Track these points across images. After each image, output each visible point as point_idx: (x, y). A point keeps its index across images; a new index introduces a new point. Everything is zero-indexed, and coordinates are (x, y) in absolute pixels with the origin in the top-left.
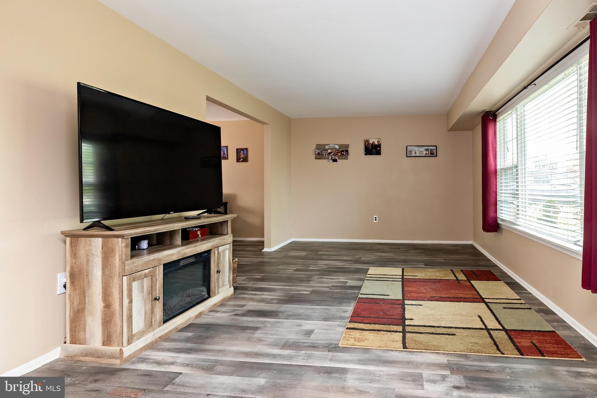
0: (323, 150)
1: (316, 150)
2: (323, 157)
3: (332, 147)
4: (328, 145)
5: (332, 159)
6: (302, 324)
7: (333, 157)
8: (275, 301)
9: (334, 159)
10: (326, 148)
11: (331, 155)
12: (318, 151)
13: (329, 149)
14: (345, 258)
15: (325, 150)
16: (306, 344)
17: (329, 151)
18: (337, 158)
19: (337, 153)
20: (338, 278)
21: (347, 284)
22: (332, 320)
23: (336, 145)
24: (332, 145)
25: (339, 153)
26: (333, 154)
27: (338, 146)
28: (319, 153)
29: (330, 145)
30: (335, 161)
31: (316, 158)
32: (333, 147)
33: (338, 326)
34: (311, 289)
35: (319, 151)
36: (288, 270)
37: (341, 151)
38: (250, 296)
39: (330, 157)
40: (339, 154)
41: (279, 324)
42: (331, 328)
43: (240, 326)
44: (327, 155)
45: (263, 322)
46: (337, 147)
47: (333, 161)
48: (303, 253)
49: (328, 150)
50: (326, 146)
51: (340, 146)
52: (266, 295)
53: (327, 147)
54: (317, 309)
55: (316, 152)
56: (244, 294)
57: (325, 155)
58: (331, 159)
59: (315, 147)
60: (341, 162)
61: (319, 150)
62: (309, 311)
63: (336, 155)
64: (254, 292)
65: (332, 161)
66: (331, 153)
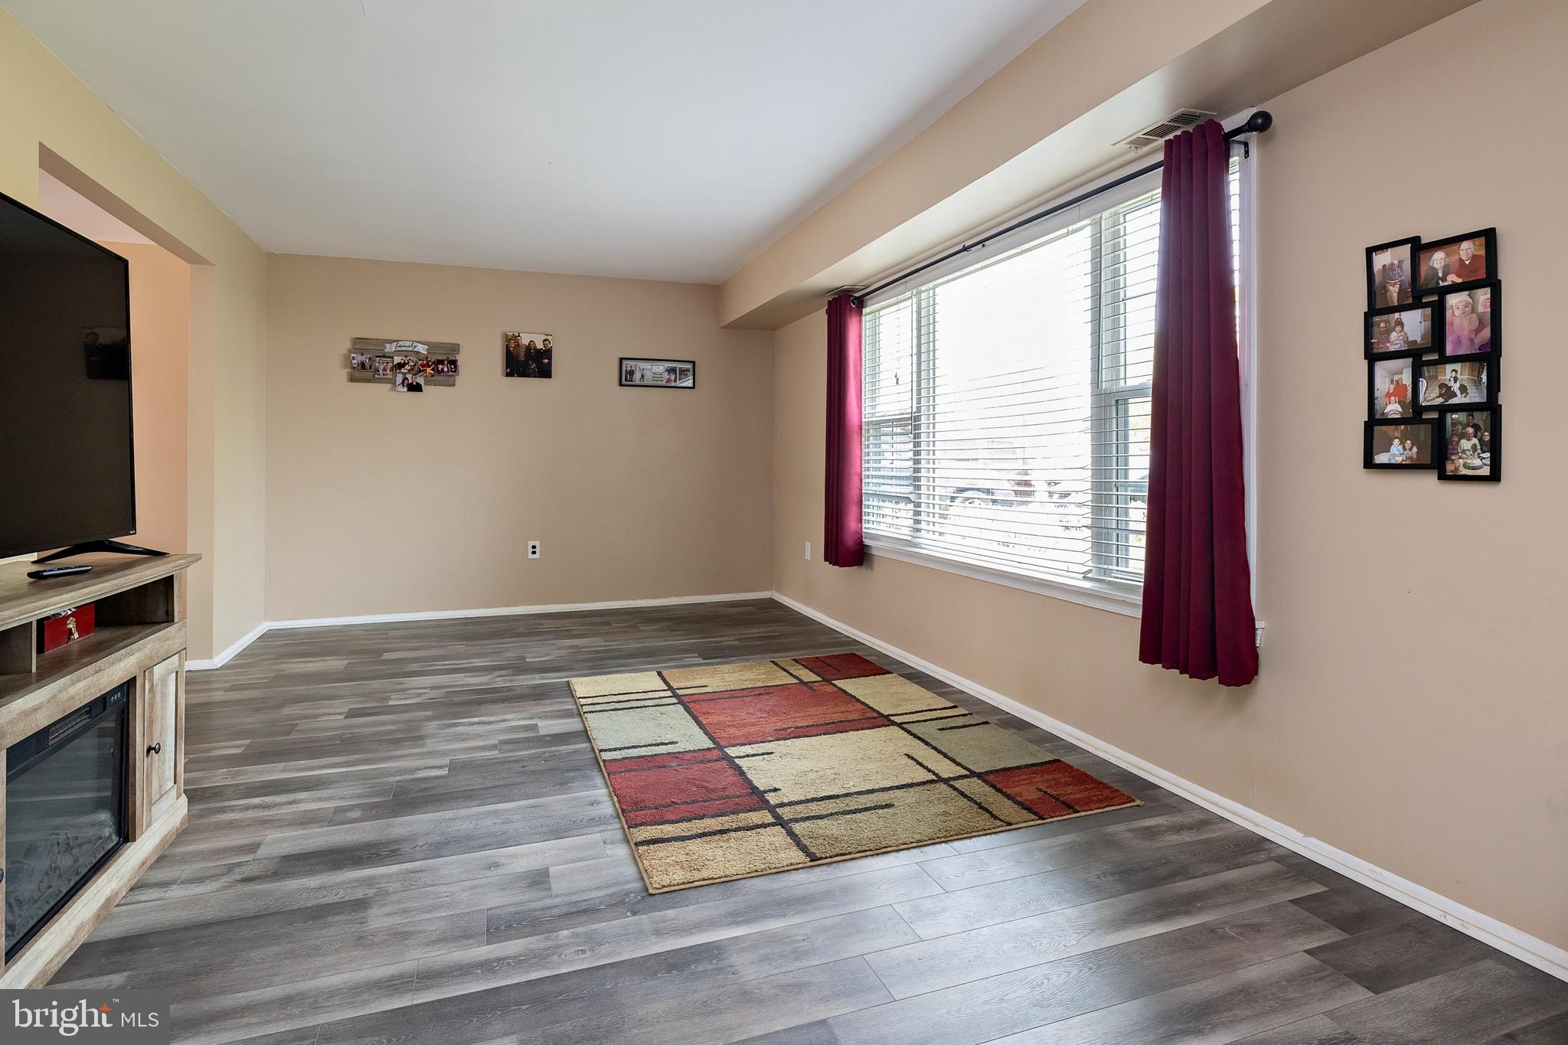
0: (377, 357)
1: (353, 355)
2: (376, 376)
3: (406, 349)
4: (396, 341)
5: (406, 382)
6: (496, 860)
7: (409, 376)
8: (356, 814)
9: (412, 383)
10: (386, 350)
11: (403, 370)
12: (359, 358)
13: (398, 353)
14: (478, 662)
15: (384, 356)
16: (556, 912)
17: (397, 360)
18: (420, 380)
19: (422, 366)
20: (501, 718)
21: (542, 732)
22: (575, 832)
23: (418, 342)
24: (408, 344)
25: (429, 366)
26: (409, 368)
27: (427, 347)
28: (363, 365)
29: (401, 343)
30: (415, 388)
31: (352, 379)
32: (411, 349)
33: (605, 842)
34: (446, 761)
35: (363, 358)
36: (324, 718)
37: (433, 363)
38: (250, 814)
39: (399, 378)
40: (429, 370)
41: (423, 874)
42: (590, 853)
43: (293, 912)
44: (392, 370)
45: (370, 882)
46: (422, 349)
47: (408, 390)
48: (333, 663)
49: (393, 357)
50: (387, 345)
51: (432, 346)
52: (308, 802)
53: (390, 348)
54: (509, 810)
55: (353, 362)
56: (223, 810)
57: (385, 369)
58: (403, 383)
59: (348, 345)
60: (432, 393)
61: (362, 355)
62: (489, 822)
63: (420, 371)
64: (257, 801)
65: (406, 389)
66: (400, 366)
